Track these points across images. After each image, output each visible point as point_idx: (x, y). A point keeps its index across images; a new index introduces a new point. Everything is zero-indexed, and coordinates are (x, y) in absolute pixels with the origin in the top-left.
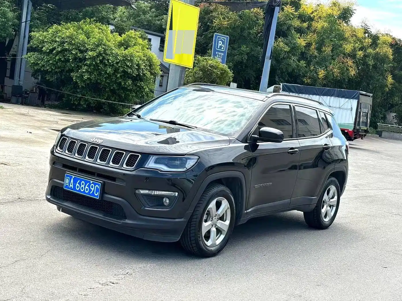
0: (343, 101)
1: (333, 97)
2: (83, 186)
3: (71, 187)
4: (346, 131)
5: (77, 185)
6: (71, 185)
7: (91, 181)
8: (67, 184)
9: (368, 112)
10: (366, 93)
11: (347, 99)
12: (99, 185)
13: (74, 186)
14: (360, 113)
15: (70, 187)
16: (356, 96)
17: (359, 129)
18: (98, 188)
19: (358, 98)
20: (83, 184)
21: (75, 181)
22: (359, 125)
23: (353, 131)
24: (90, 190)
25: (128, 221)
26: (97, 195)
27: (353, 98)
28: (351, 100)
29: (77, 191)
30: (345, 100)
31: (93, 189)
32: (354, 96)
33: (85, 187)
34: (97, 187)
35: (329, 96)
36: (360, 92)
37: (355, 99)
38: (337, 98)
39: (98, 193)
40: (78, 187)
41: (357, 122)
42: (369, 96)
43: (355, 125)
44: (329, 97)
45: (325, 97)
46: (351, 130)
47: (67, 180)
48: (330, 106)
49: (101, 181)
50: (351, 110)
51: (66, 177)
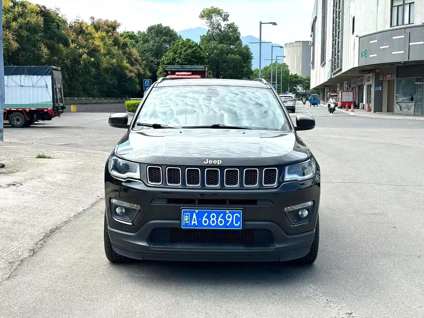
0: (35, 78)
1: (23, 76)
2: (214, 219)
3: (194, 224)
4: (45, 111)
5: (204, 219)
6: (194, 221)
7: (227, 211)
8: (187, 222)
9: (61, 87)
10: (56, 67)
11: (40, 76)
12: (239, 213)
13: (200, 222)
14: (56, 89)
15: (192, 224)
16: (49, 72)
17: (58, 107)
18: (239, 216)
19: (52, 74)
20: (213, 217)
21: (199, 216)
22: (57, 102)
23: (53, 109)
24: (226, 222)
25: (278, 246)
26: (238, 225)
27: (46, 74)
28: (44, 76)
29: (204, 226)
30: (37, 78)
31: (230, 220)
32: (47, 72)
33: (217, 219)
34: (237, 216)
35: (18, 74)
36: (52, 67)
37: (49, 75)
38: (28, 76)
39: (239, 223)
40: (205, 222)
41: (54, 100)
42: (58, 70)
43: (54, 102)
44: (19, 76)
45: (14, 76)
46: (51, 109)
47: (187, 217)
48: (22, 86)
49: (242, 207)
50: (47, 87)
51: (184, 214)
